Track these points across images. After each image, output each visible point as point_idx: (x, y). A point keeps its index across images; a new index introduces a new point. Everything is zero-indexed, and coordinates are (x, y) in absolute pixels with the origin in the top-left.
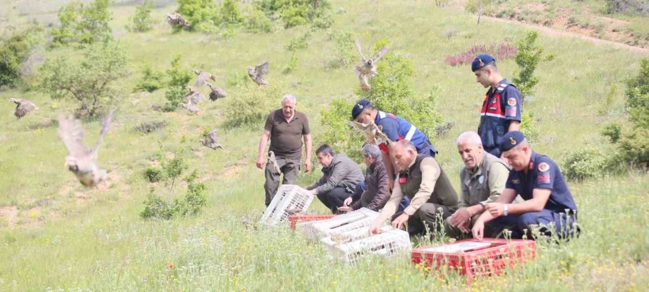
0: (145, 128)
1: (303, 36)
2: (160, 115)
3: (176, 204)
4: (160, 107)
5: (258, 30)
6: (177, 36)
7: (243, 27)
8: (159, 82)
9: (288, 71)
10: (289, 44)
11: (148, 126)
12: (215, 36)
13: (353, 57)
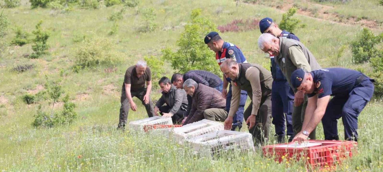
0: (20, 69)
1: (119, 11)
2: (29, 60)
3: (56, 117)
4: (28, 56)
5: (89, 7)
6: (35, 10)
7: (78, 5)
8: (26, 39)
9: (111, 34)
10: (111, 16)
11: (22, 68)
12: (61, 11)
13: (155, 25)
